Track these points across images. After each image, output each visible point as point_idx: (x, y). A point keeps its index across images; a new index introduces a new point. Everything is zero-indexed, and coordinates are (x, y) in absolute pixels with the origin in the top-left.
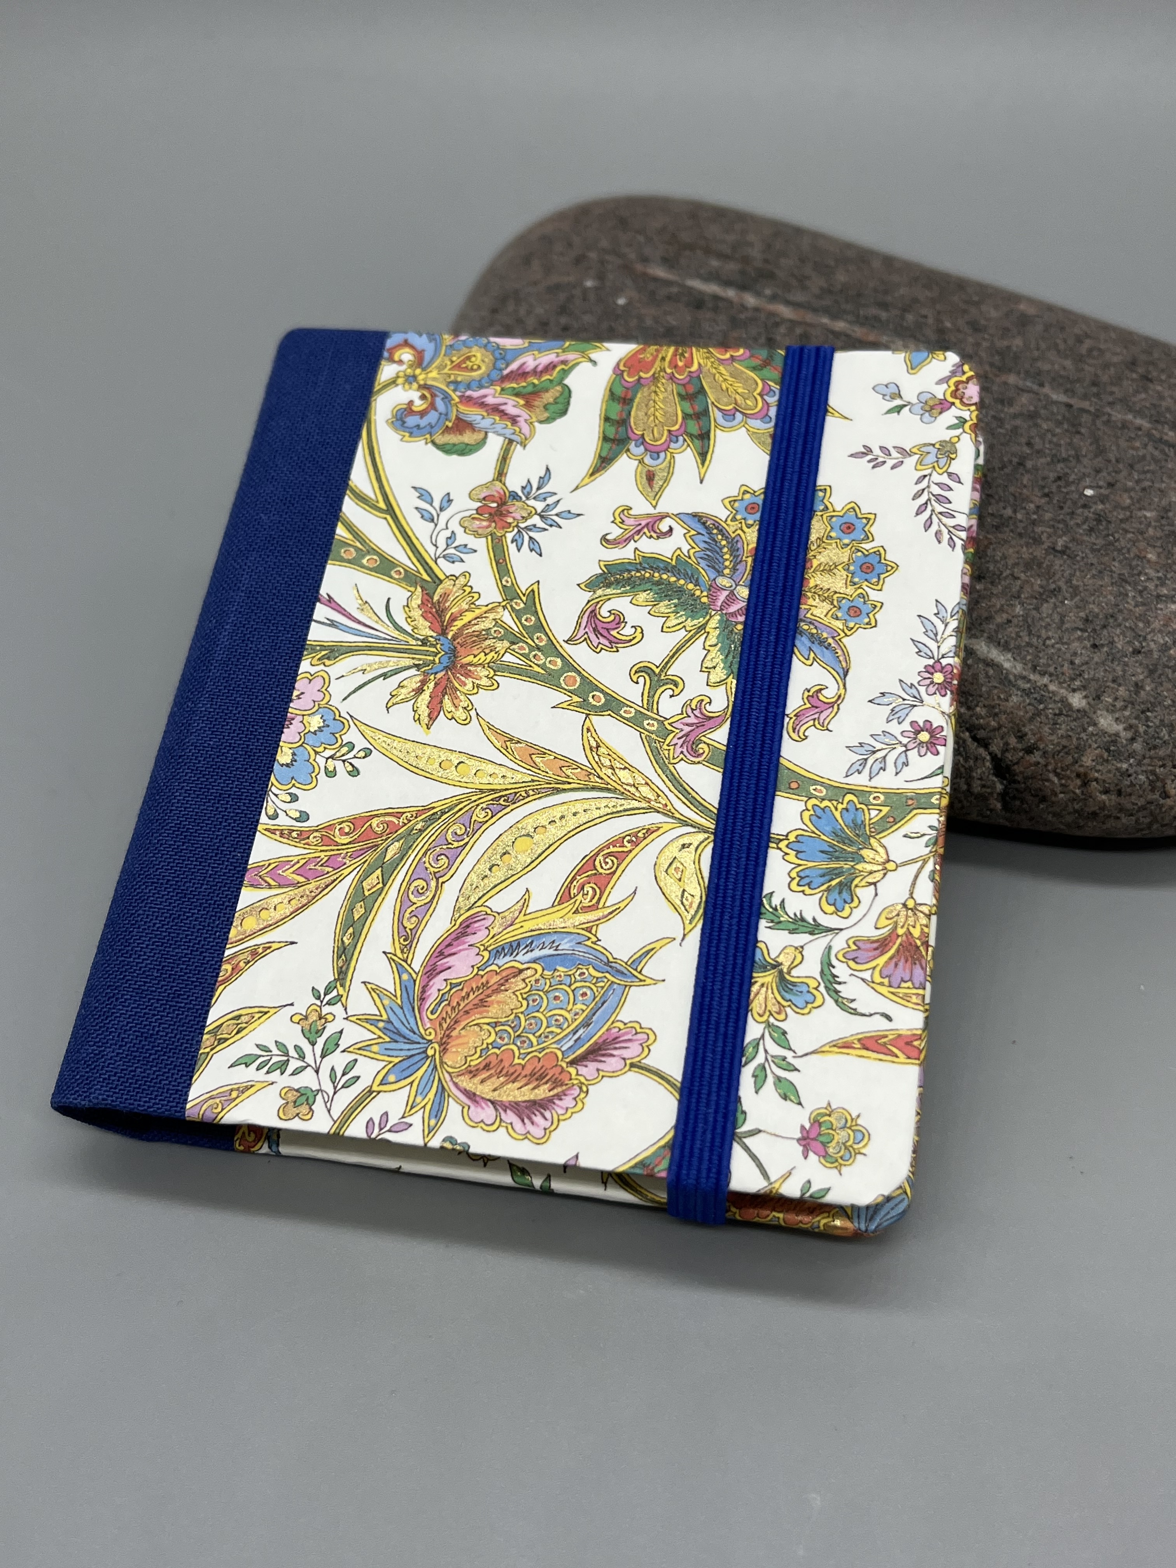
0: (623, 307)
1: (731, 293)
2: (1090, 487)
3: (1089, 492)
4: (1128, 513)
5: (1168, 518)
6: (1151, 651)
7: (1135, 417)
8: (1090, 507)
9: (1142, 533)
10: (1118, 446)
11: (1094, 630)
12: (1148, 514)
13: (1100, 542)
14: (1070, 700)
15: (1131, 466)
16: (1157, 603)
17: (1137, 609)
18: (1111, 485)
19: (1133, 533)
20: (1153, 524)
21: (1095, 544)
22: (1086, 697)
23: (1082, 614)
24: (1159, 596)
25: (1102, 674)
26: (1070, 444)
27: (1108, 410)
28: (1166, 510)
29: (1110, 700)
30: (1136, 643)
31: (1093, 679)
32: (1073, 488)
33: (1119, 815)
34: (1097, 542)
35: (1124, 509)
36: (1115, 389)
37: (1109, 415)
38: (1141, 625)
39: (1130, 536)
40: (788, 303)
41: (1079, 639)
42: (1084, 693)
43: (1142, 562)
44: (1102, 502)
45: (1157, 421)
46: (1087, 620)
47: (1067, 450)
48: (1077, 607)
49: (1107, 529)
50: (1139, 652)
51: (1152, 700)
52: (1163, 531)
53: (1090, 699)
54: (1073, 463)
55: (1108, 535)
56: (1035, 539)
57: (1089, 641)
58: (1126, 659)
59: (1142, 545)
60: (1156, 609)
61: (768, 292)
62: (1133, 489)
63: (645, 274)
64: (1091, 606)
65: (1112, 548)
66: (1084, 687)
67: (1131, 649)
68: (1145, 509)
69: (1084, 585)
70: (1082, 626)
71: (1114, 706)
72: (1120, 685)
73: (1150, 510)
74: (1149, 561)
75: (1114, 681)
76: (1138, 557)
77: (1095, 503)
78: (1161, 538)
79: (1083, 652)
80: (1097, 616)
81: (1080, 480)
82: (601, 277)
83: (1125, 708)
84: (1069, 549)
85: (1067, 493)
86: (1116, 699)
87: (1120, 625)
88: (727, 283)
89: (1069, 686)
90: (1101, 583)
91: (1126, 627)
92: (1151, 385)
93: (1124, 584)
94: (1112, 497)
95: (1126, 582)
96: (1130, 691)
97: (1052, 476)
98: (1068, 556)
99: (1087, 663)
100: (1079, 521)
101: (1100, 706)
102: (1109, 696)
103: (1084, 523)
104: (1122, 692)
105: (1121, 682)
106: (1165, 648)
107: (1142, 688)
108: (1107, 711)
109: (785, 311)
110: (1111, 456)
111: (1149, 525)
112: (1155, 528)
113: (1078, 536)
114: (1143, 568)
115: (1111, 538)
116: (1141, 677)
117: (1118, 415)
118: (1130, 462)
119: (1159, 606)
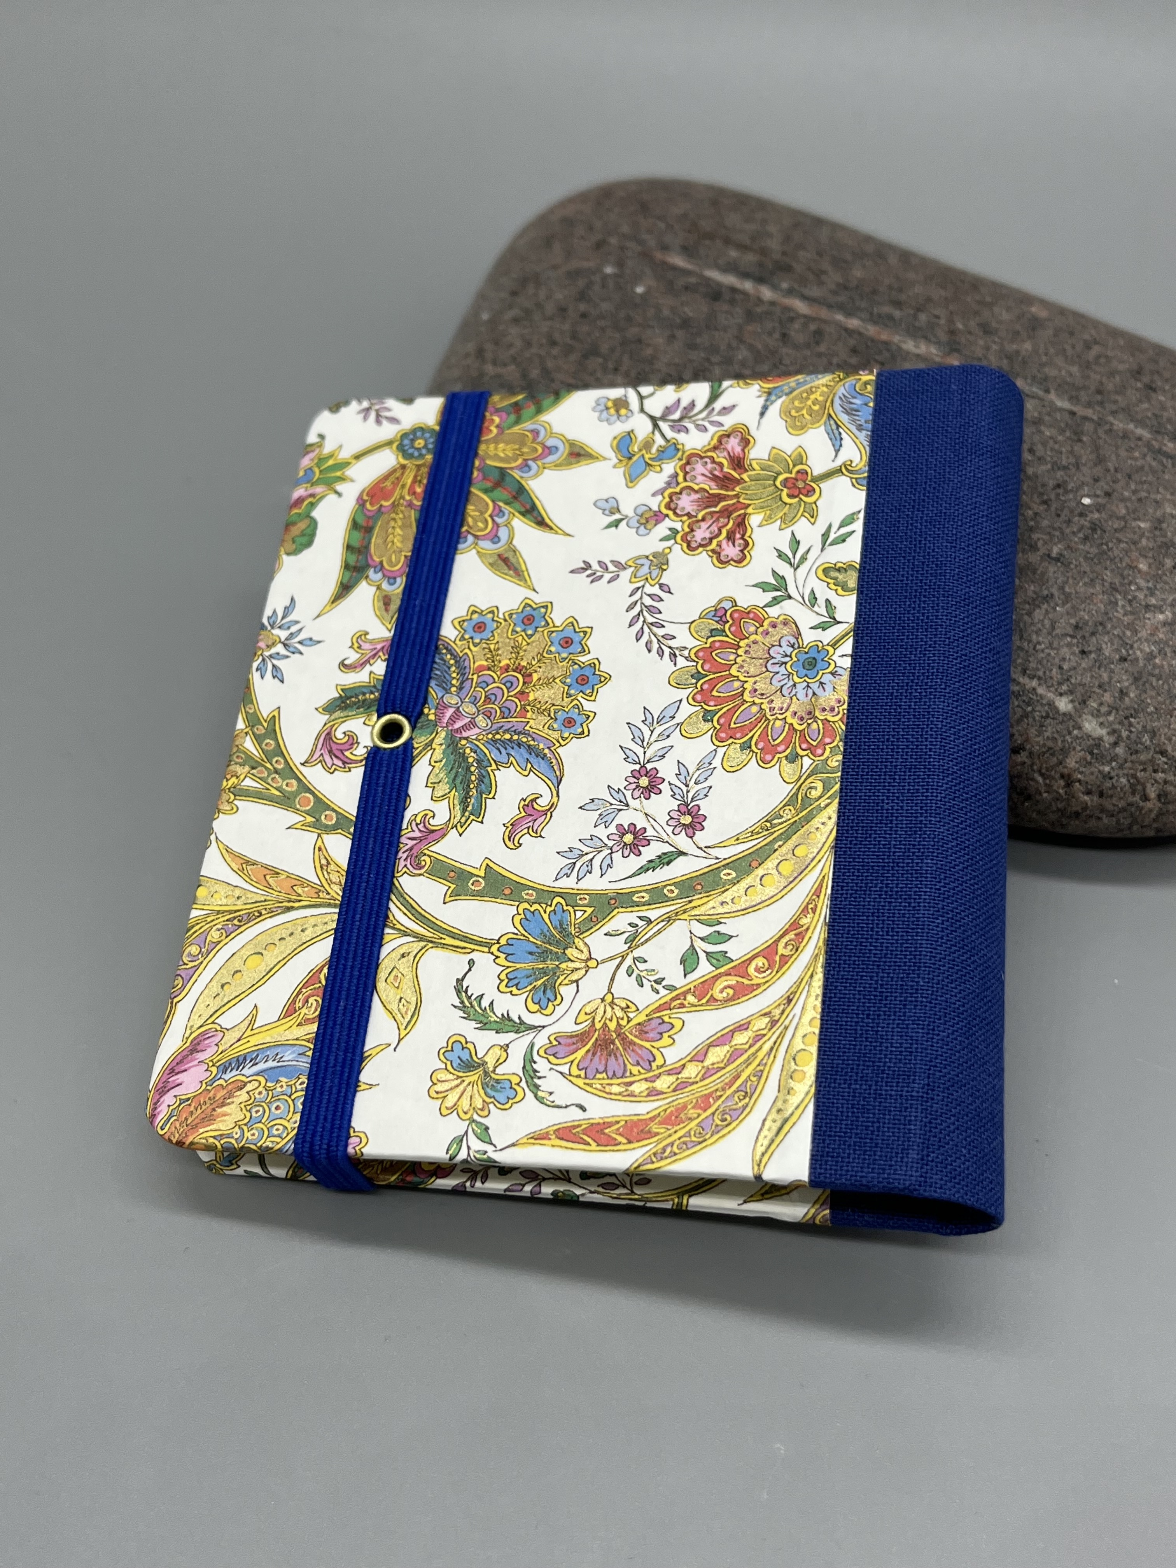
0: (642, 296)
1: (748, 286)
2: (1088, 496)
3: (1086, 501)
4: (1123, 523)
5: (1161, 529)
6: (1137, 659)
7: (1136, 427)
8: (1086, 516)
9: (1135, 543)
10: (1118, 456)
11: (1084, 637)
12: (1142, 525)
13: (1094, 550)
14: (1057, 704)
15: (1130, 477)
16: (1146, 612)
17: (1126, 618)
18: (1108, 494)
19: (1127, 543)
20: (1146, 534)
21: (1088, 553)
22: (1072, 701)
23: (1073, 621)
24: (1147, 607)
25: (1089, 679)
26: (1071, 452)
27: (1111, 419)
28: (1160, 521)
29: (1095, 705)
30: (1123, 651)
31: (1080, 685)
32: (1071, 496)
33: (1100, 815)
34: (1092, 550)
35: (1118, 518)
36: (1119, 398)
37: (1112, 424)
38: (1128, 633)
39: (1123, 545)
40: (804, 298)
41: (1069, 645)
42: (1071, 698)
43: (1133, 572)
44: (1098, 511)
45: (1158, 432)
46: (1077, 627)
47: (1068, 458)
48: (1068, 613)
49: (1102, 538)
50: (1125, 660)
51: (1136, 706)
52: (1155, 541)
53: (1076, 704)
54: (1074, 470)
55: (1102, 544)
56: (1031, 546)
57: (1078, 647)
58: (1112, 666)
59: (1135, 554)
60: (1144, 618)
61: (785, 285)
62: (1129, 499)
63: (664, 263)
64: (1082, 613)
65: (1105, 557)
66: (1071, 692)
67: (1117, 657)
68: (1139, 519)
69: (1077, 593)
70: (1071, 633)
71: (1099, 711)
72: (1105, 691)
73: (1144, 521)
74: (1140, 571)
75: (1100, 687)
76: (1130, 567)
77: (1092, 512)
78: (1153, 549)
79: (1072, 657)
80: (1086, 623)
81: (1078, 488)
82: (620, 264)
83: (1109, 713)
84: (1064, 557)
85: (1065, 502)
86: (1101, 704)
87: (1108, 633)
88: (745, 275)
89: (1056, 690)
90: (1091, 590)
91: (1113, 634)
92: (1153, 395)
93: (1114, 593)
94: (1108, 506)
95: (1116, 590)
96: (1114, 697)
97: (1051, 483)
98: (1062, 563)
99: (1075, 668)
100: (1075, 530)
101: (1086, 711)
102: (1095, 701)
103: (1080, 530)
104: (1107, 697)
105: (1107, 688)
106: (1150, 657)
107: (1127, 694)
108: (1092, 715)
109: (800, 306)
110: (1110, 465)
111: (1143, 535)
112: (1148, 539)
113: (1073, 544)
114: (1135, 578)
115: (1105, 547)
116: (1126, 684)
117: (1119, 424)
118: (1128, 471)
119: (1147, 616)
